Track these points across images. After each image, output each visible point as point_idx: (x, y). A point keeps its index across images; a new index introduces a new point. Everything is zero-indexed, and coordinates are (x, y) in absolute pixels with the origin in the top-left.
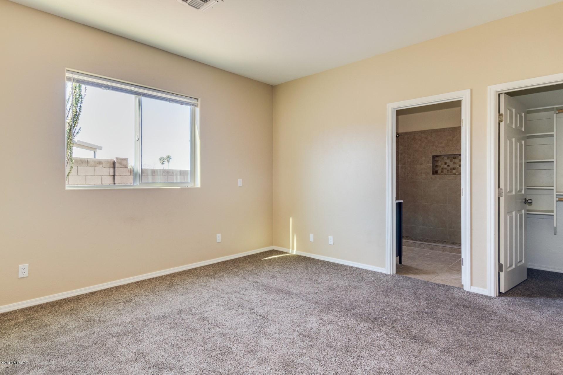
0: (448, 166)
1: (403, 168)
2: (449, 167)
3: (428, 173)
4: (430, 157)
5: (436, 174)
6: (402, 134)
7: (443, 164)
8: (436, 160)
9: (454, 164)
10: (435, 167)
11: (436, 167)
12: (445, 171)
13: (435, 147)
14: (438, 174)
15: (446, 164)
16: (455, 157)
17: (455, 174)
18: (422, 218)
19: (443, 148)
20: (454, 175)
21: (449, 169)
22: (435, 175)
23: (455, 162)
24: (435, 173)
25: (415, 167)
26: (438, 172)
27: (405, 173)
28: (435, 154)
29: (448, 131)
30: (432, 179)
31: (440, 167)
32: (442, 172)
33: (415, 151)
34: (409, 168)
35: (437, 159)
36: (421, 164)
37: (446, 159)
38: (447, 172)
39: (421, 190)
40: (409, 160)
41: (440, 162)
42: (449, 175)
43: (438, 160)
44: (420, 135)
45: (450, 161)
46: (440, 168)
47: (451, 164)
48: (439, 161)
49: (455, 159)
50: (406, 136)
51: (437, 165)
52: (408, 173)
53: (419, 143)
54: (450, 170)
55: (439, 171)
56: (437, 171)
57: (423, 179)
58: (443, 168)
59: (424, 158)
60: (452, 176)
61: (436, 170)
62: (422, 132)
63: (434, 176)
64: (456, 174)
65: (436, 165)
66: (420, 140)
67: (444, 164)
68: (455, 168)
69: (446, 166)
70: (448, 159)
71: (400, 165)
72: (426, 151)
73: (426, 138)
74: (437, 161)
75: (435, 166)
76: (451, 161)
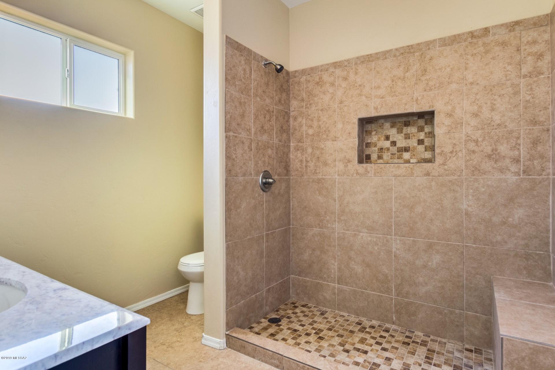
0: (394, 143)
1: (298, 150)
2: (395, 145)
3: (349, 161)
4: (354, 123)
5: (367, 162)
6: (297, 74)
7: (383, 139)
8: (366, 131)
9: (406, 138)
10: (364, 147)
11: (366, 147)
12: (386, 156)
13: (364, 98)
14: (371, 163)
15: (387, 138)
16: (409, 122)
17: (408, 162)
18: (336, 264)
19: (382, 98)
20: (407, 165)
21: (394, 149)
22: (365, 165)
23: (409, 134)
24: (364, 161)
25: (323, 146)
26: (372, 159)
27: (301, 161)
28: (364, 115)
29: (395, 56)
30: (357, 173)
31: (375, 146)
32: (380, 157)
33: (322, 110)
34: (310, 150)
35: (369, 127)
36: (335, 139)
37: (389, 126)
38: (391, 159)
39: (335, 200)
40: (311, 132)
41: (376, 134)
42: (396, 165)
43: (372, 131)
44: (332, 72)
45: (398, 133)
46: (376, 149)
47: (400, 138)
48: (374, 133)
49: (408, 126)
50: (305, 77)
51: (369, 141)
52: (307, 161)
53: (331, 90)
54: (398, 152)
55: (374, 157)
56: (370, 155)
57: (338, 175)
58: (382, 149)
59: (340, 126)
60: (402, 165)
61: (368, 153)
62: (336, 65)
63: (361, 168)
64: (412, 161)
65: (366, 141)
66: (332, 84)
67: (385, 140)
68: (409, 147)
69: (387, 144)
70: (392, 127)
71: (292, 144)
72: (345, 109)
73: (345, 79)
74: (369, 133)
75: (364, 144)
76: (400, 131)
